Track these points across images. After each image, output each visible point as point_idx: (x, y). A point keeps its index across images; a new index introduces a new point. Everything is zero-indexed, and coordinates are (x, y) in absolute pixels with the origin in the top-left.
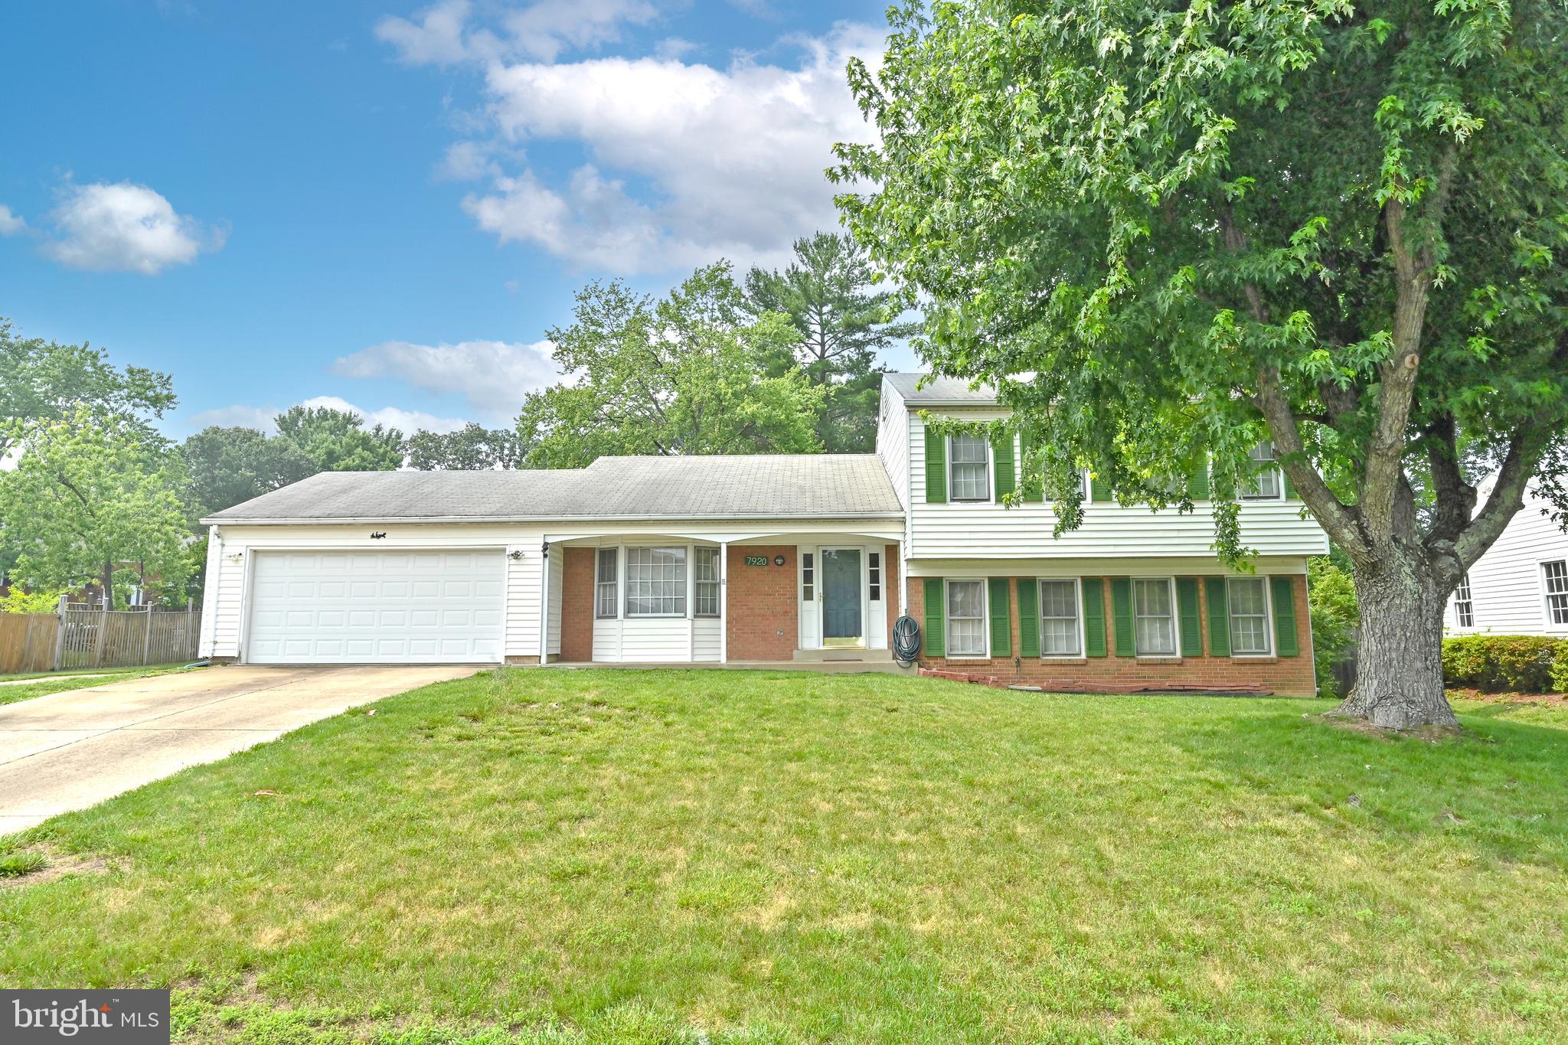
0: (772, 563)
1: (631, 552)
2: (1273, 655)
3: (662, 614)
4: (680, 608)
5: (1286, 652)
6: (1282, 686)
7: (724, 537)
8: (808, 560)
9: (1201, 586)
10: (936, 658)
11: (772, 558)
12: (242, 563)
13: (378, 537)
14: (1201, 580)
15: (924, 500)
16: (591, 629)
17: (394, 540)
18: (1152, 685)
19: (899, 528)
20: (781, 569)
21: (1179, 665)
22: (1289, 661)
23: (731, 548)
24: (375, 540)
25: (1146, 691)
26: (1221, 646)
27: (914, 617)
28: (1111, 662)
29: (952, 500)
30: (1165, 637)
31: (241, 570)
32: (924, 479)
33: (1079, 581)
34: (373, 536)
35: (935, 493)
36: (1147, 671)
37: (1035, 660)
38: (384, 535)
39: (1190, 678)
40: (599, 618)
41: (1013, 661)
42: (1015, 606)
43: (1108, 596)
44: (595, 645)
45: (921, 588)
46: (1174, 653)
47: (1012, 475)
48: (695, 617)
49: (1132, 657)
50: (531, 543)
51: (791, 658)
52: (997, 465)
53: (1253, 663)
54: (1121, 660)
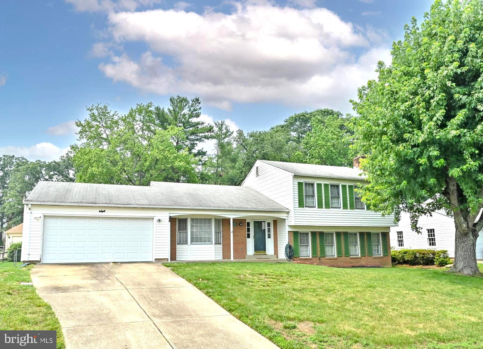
0: (238, 225)
1: (192, 220)
2: (382, 255)
3: (203, 243)
4: (209, 240)
5: (386, 255)
6: (384, 265)
7: (232, 216)
8: (248, 224)
9: (365, 235)
10: (297, 257)
11: (238, 223)
12: (40, 221)
13: (102, 212)
14: (365, 233)
15: (298, 206)
16: (176, 249)
17: (109, 213)
18: (354, 265)
19: (286, 215)
20: (241, 227)
21: (360, 259)
22: (386, 257)
23: (234, 220)
24: (101, 213)
25: (353, 267)
26: (370, 254)
27: (290, 244)
28: (343, 258)
29: (305, 207)
30: (356, 250)
31: (40, 224)
32: (298, 199)
33: (335, 233)
34: (100, 211)
35: (301, 205)
36: (352, 261)
37: (324, 258)
38: (104, 211)
39: (363, 263)
40: (178, 244)
41: (318, 258)
42: (318, 241)
43: (342, 238)
44: (177, 254)
45: (292, 235)
46: (358, 255)
47: (322, 199)
48: (215, 244)
49: (349, 256)
50: (165, 216)
51: (245, 258)
52: (318, 196)
53: (378, 258)
54: (346, 257)
